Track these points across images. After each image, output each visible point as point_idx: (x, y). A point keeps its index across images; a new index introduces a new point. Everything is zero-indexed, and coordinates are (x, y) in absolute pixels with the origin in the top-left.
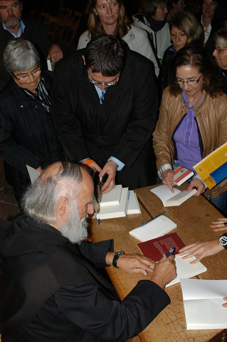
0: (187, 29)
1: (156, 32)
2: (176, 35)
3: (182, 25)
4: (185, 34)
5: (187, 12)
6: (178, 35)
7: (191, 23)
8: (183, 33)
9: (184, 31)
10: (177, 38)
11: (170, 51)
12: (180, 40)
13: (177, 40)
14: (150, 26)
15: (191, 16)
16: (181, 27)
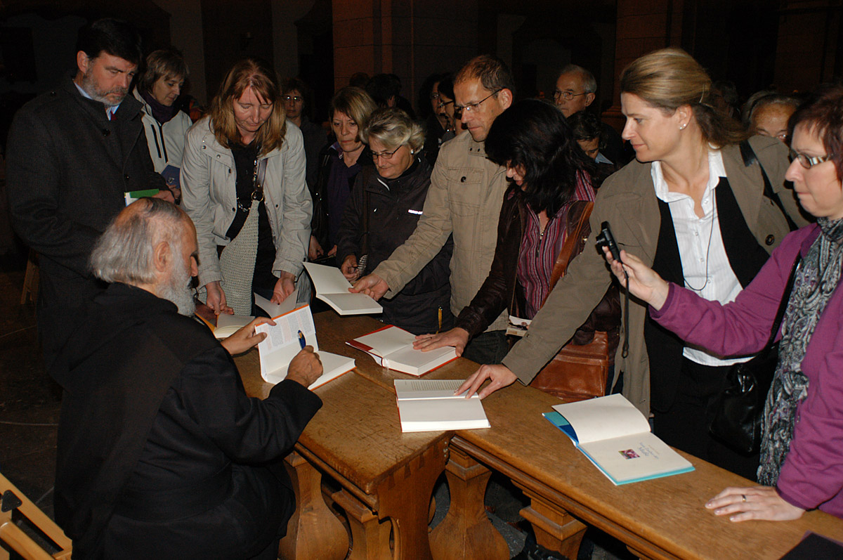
0: (359, 116)
1: (162, 124)
2: (342, 125)
3: (350, 109)
4: (356, 123)
5: (355, 88)
6: (344, 124)
7: (364, 105)
8: (353, 122)
9: (353, 118)
10: (344, 129)
11: (332, 148)
12: (348, 133)
13: (345, 133)
14: (151, 113)
15: (363, 95)
16: (348, 112)
